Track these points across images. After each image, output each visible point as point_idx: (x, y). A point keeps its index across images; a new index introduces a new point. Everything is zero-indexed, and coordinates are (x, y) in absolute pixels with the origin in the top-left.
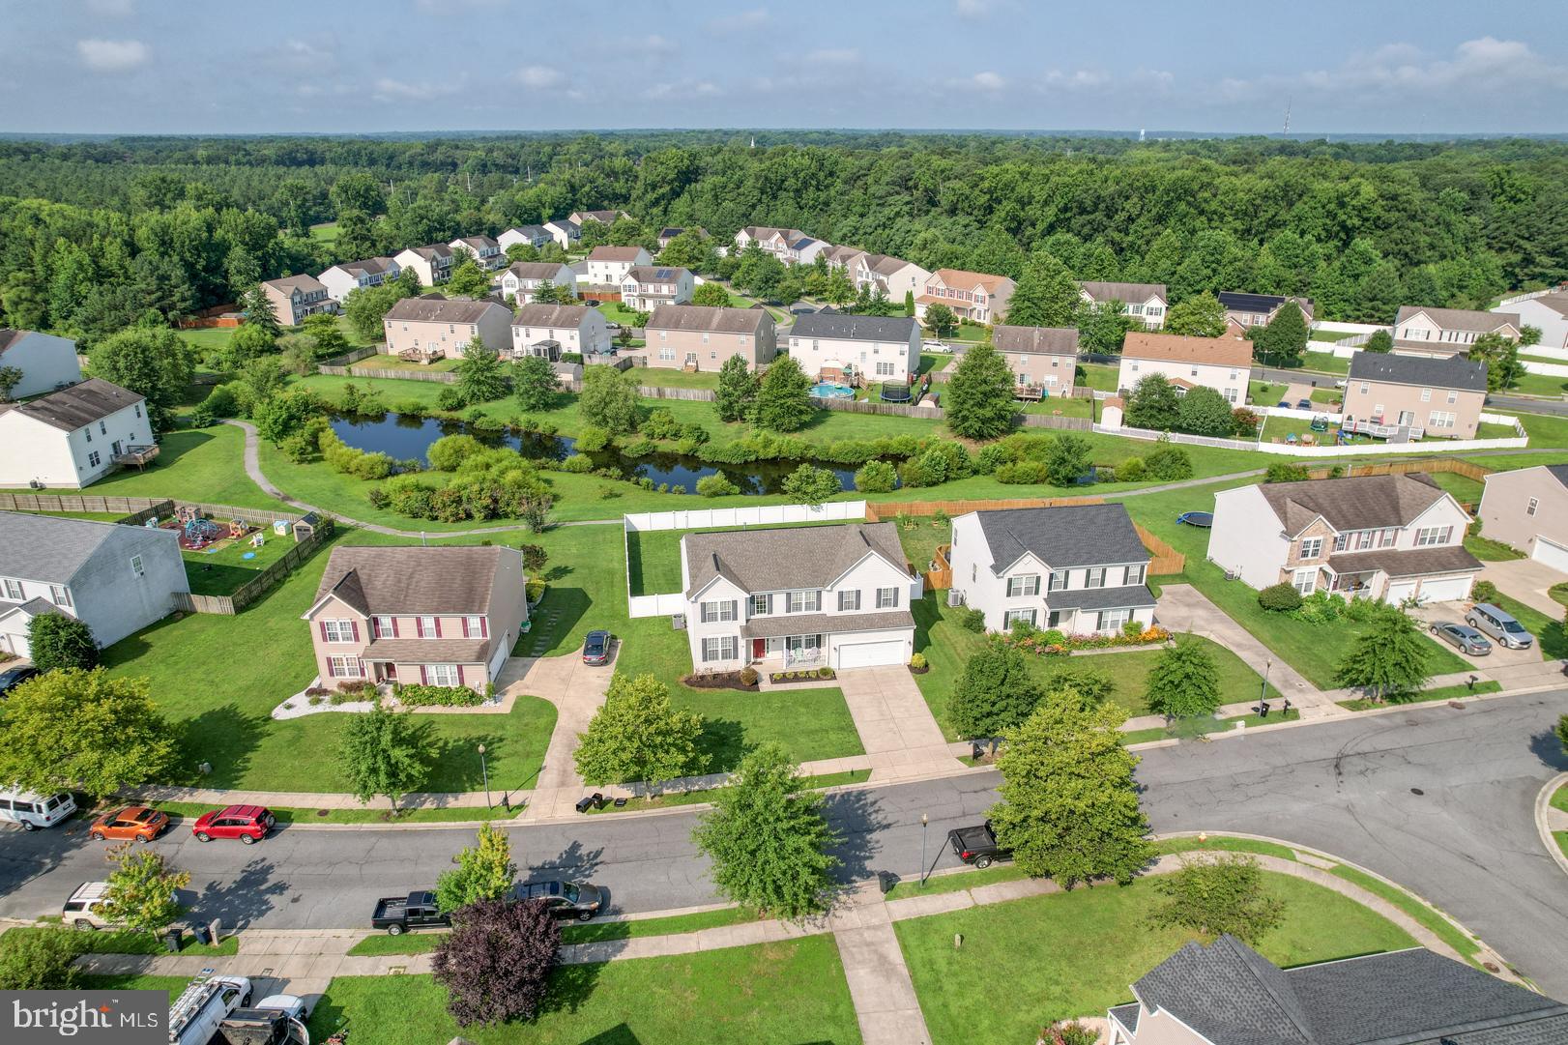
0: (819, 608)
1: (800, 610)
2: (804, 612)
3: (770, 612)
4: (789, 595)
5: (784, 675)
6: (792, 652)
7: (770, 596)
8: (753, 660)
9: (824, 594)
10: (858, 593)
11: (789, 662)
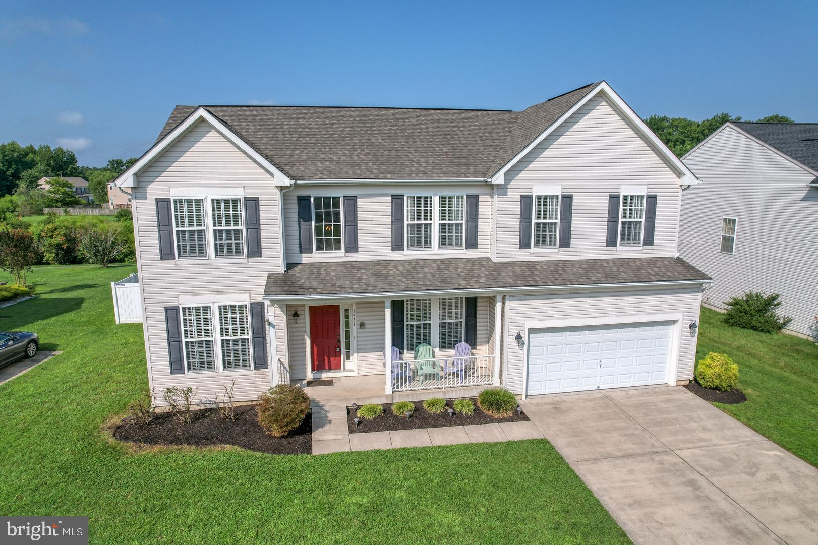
0: (472, 243)
1: (427, 243)
2: (435, 251)
3: (353, 246)
4: (397, 201)
5: (387, 409)
6: (408, 356)
7: (352, 201)
8: (310, 376)
9: (485, 203)
10: (567, 200)
11: (401, 378)
